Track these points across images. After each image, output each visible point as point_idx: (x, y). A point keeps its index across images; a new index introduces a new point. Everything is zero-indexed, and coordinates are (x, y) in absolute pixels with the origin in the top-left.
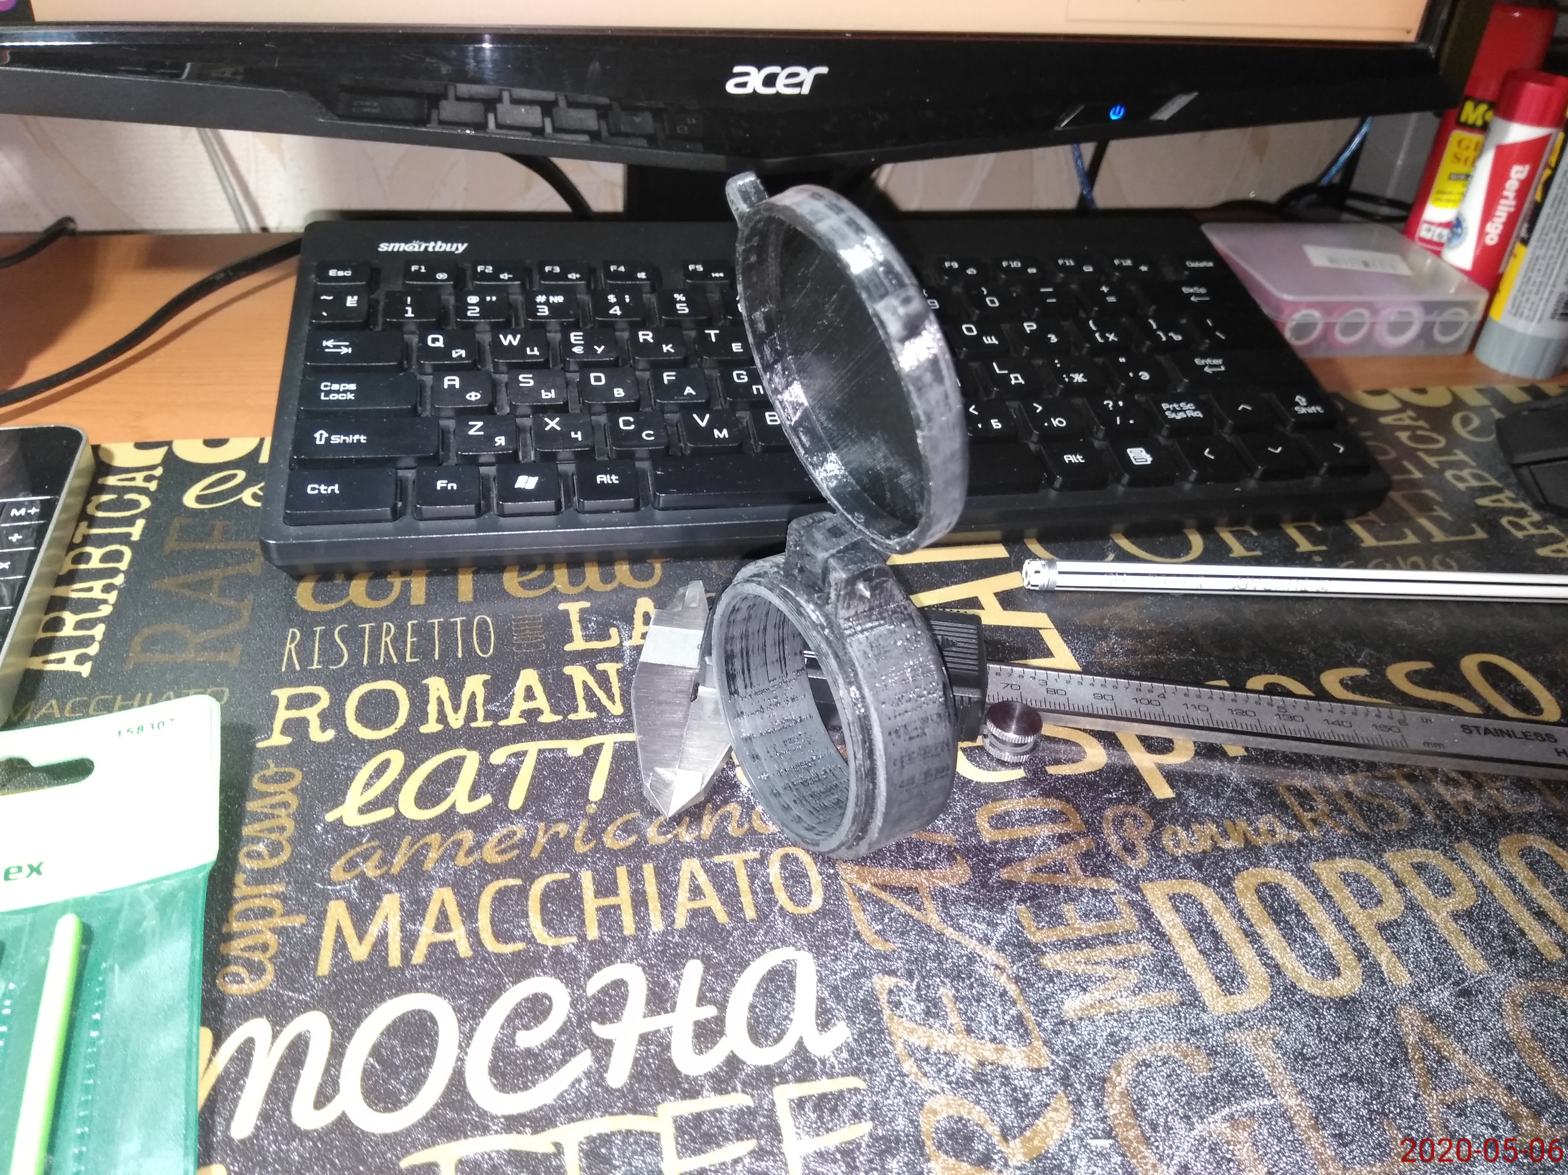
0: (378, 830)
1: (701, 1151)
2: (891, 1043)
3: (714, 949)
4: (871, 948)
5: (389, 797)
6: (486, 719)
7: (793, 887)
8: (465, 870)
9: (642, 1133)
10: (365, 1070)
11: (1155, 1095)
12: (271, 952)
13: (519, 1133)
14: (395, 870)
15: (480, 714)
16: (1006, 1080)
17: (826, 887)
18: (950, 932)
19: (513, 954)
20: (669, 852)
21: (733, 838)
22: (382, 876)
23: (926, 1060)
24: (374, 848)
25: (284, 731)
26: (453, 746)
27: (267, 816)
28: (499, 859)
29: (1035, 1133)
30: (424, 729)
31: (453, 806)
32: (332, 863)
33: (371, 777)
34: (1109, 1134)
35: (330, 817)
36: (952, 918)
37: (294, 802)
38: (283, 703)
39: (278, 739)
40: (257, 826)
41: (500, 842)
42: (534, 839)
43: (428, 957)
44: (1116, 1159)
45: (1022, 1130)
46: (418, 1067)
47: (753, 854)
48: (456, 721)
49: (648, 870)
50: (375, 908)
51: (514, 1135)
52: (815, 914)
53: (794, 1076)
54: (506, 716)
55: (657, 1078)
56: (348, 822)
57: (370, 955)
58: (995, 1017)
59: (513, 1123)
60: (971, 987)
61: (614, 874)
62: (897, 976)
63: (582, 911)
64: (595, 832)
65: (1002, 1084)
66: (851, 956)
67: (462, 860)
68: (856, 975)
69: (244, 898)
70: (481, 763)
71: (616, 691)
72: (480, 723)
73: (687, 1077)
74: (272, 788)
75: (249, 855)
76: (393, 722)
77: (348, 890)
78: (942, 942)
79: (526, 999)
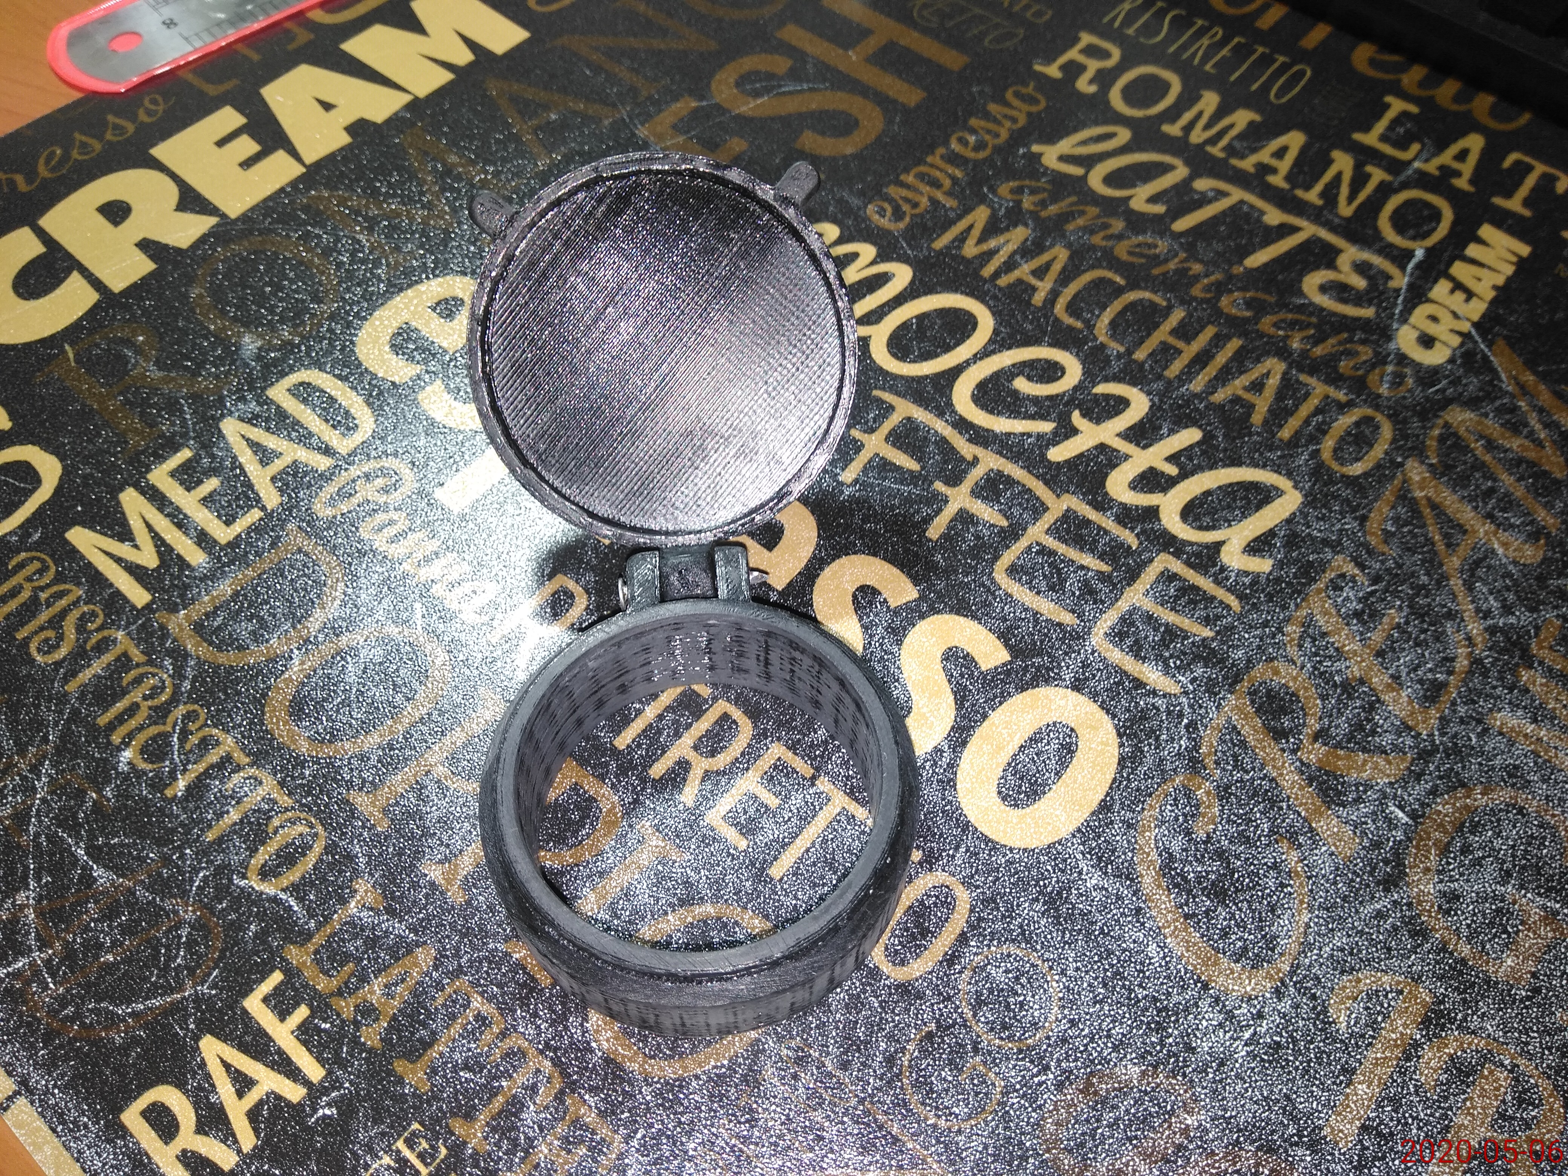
0: (1058, 179)
1: (1065, 542)
2: (1297, 605)
3: (1224, 436)
4: (1364, 536)
5: (1089, 162)
6: (1223, 150)
7: (1349, 443)
8: (1093, 248)
9: (1038, 499)
10: (904, 323)
12: (917, 211)
13: (960, 433)
14: (1043, 214)
15: (1223, 143)
16: (1371, 708)
17: (1378, 466)
18: (1456, 583)
19: (1069, 326)
20: (1267, 343)
21: (1337, 372)
22: (1031, 212)
23: (1314, 640)
24: (1044, 190)
25: (1062, 68)
26: (1174, 154)
27: (996, 121)
28: (1124, 257)
29: (1348, 758)
30: (1167, 128)
31: (1130, 198)
32: (1008, 180)
33: (1089, 139)
34: (1414, 816)
35: (1036, 148)
36: (1472, 575)
37: (1022, 121)
38: (1081, 45)
39: (1053, 71)
40: (983, 123)
41: (1139, 245)
42: (1166, 261)
43: (1010, 286)
44: (1399, 835)
45: (1339, 746)
46: (938, 347)
47: (1341, 396)
48: (1197, 136)
49: (1235, 344)
50: (1007, 229)
51: (955, 432)
52: (1343, 476)
53: (1189, 558)
54: (1243, 157)
55: (1084, 476)
56: (1045, 160)
57: (975, 257)
58: (1419, 666)
59: (962, 425)
60: (1425, 631)
61: (1202, 328)
62: (1363, 571)
63: (1149, 335)
64: (1220, 289)
65: (1362, 707)
66: (1338, 526)
67: (1097, 240)
68: (1325, 542)
69: (932, 166)
70: (1184, 180)
71: (1362, 197)
72: (1216, 151)
73: (1107, 494)
74: (1016, 102)
75: (961, 140)
76: (1148, 107)
77: (1001, 206)
78: (1438, 583)
79: (1047, 361)
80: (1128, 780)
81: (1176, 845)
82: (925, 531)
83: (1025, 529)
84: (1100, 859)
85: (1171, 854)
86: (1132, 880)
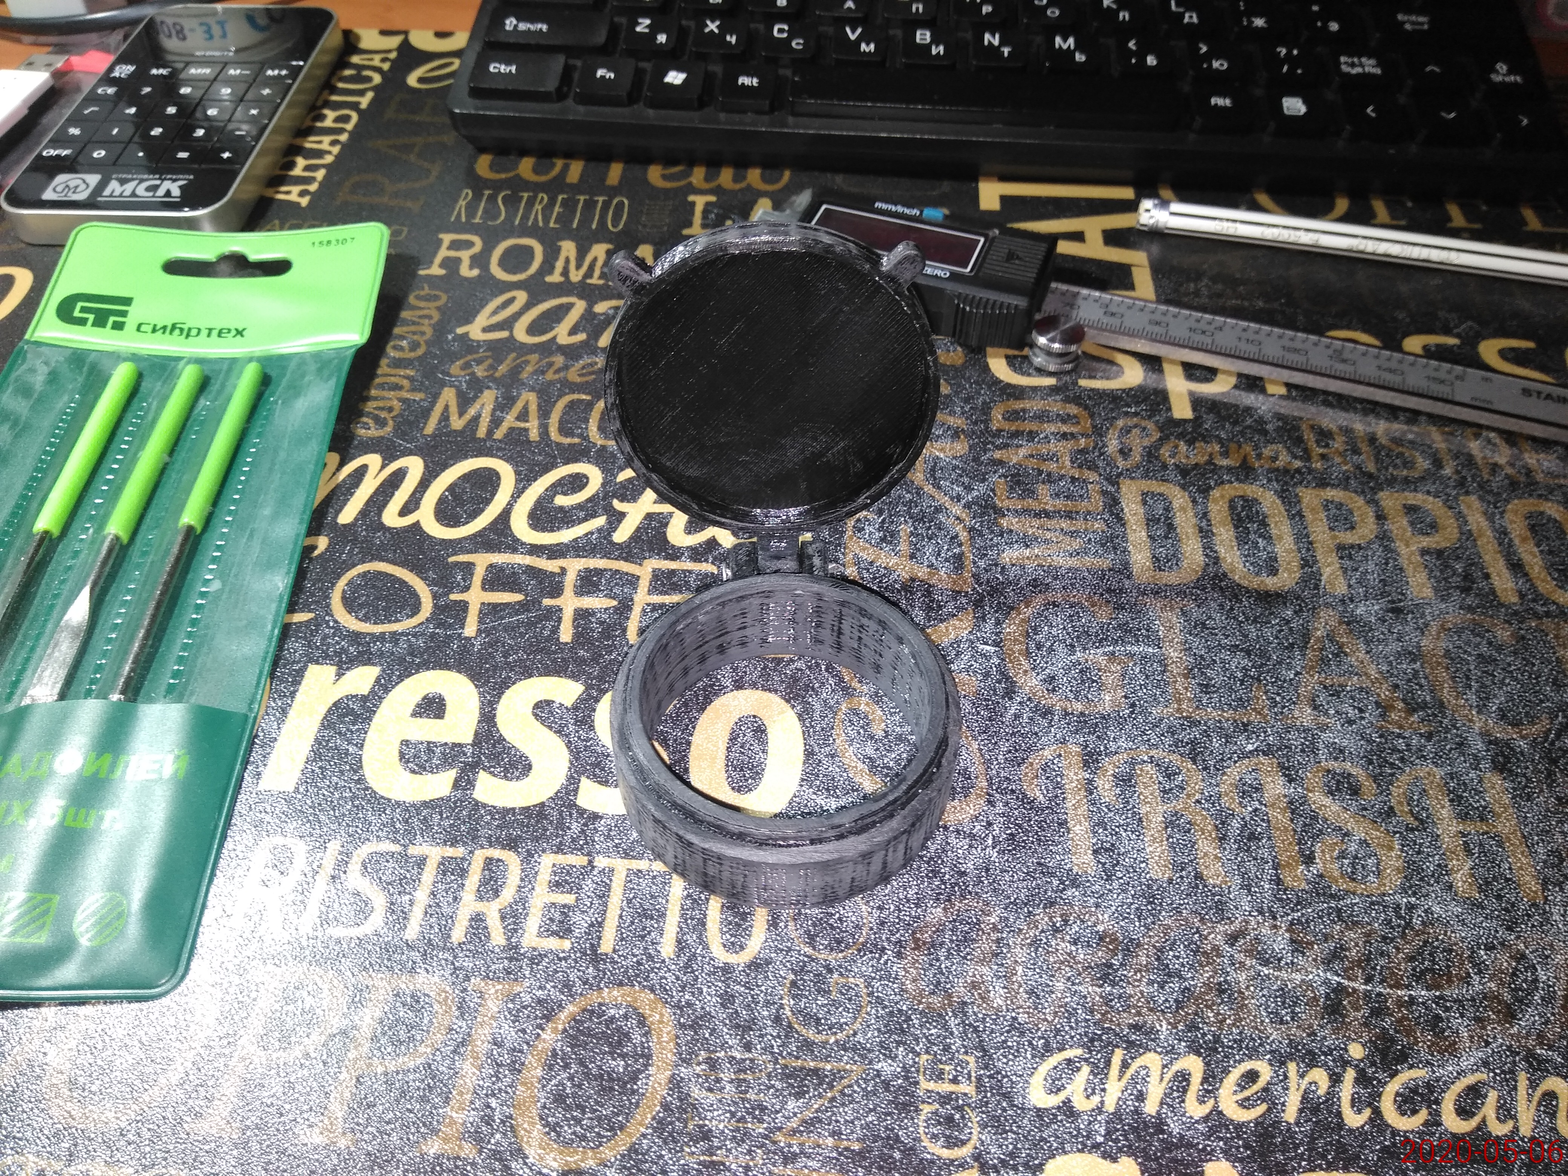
0: (492, 346)
1: (666, 593)
5: (508, 324)
6: (600, 278)
8: (551, 383)
9: (627, 574)
10: (440, 499)
11: (1051, 626)
12: (394, 413)
13: (538, 556)
14: (497, 375)
15: (597, 273)
16: (928, 593)
18: (928, 488)
19: (569, 445)
22: (487, 377)
23: (868, 570)
24: (487, 357)
25: (441, 266)
26: (568, 294)
27: (414, 323)
28: (578, 380)
29: (935, 631)
30: (548, 279)
31: (555, 338)
32: (453, 362)
33: (498, 307)
34: (996, 644)
35: (460, 331)
36: (935, 479)
37: (436, 316)
38: (446, 244)
39: (436, 270)
40: (405, 329)
41: (583, 368)
43: (506, 436)
44: (996, 661)
46: (479, 504)
48: (576, 276)
50: (476, 397)
51: (534, 557)
55: (650, 542)
56: (473, 336)
57: (465, 427)
58: (939, 551)
59: (536, 550)
60: (929, 528)
62: (870, 511)
65: (923, 595)
67: (550, 376)
69: (385, 375)
70: (586, 310)
72: (595, 280)
73: (673, 546)
74: (422, 304)
75: (395, 348)
76: (526, 270)
77: (460, 382)
78: (918, 494)
79: (570, 476)
80: (812, 726)
81: (870, 751)
82: (558, 639)
83: (632, 600)
84: (828, 790)
85: (870, 758)
86: (857, 790)
